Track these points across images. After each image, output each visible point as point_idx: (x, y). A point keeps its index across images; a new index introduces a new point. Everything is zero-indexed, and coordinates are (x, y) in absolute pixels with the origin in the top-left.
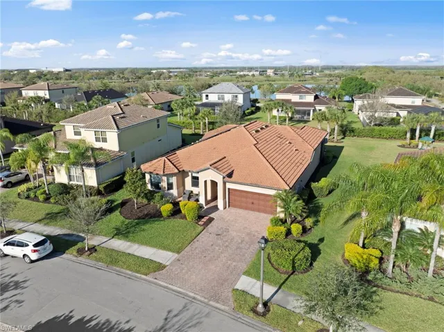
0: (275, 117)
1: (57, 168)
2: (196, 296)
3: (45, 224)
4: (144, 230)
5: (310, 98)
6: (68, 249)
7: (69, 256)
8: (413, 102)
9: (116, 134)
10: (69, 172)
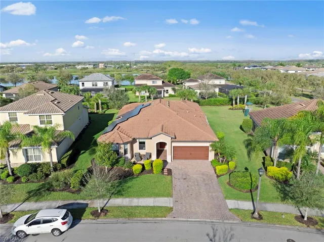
0: (138, 97)
1: (13, 151)
2: (213, 220)
3: (36, 201)
4: (129, 187)
5: (159, 83)
6: (82, 215)
7: (87, 221)
8: (220, 83)
9: (61, 117)
10: (27, 153)
